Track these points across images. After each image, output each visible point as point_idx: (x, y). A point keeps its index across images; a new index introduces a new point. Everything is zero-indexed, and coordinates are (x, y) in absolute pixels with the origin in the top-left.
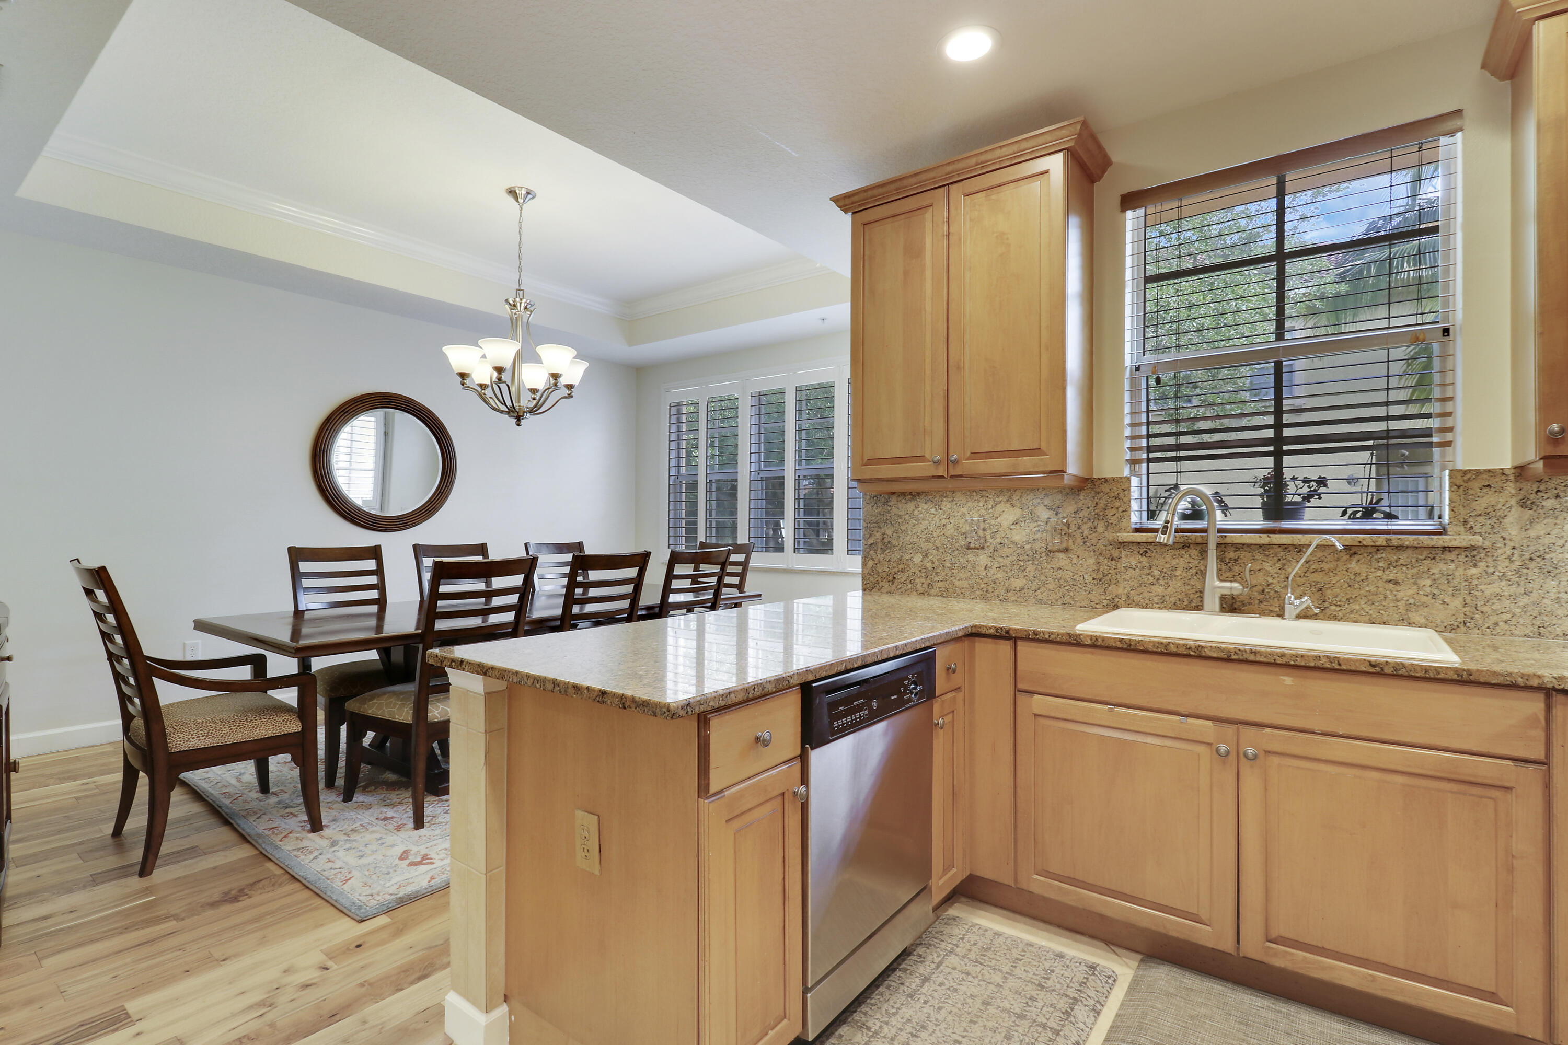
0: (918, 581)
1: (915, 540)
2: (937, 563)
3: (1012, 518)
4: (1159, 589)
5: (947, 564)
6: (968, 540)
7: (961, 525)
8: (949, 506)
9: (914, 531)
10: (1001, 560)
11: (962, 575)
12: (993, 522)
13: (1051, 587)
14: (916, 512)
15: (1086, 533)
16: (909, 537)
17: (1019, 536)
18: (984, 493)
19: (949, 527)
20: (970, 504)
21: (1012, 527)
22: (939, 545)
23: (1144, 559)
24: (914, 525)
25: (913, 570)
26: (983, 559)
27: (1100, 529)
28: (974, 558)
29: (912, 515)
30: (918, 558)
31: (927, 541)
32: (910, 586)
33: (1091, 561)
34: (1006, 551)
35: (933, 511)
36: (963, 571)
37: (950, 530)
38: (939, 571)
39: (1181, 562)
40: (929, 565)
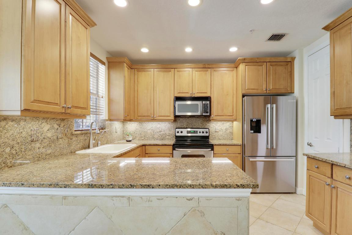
0: (8, 161)
1: (7, 140)
2: (18, 150)
3: (47, 129)
4: (79, 146)
5: (23, 150)
6: (33, 138)
7: (29, 132)
8: (24, 123)
9: (6, 136)
10: (44, 144)
11: (30, 153)
12: (41, 130)
13: (58, 150)
14: (7, 126)
15: (66, 132)
16: (2, 139)
17: (49, 135)
18: (38, 119)
19: (24, 133)
20: (32, 123)
21: (47, 131)
22: (19, 142)
23: (76, 138)
24: (6, 133)
25: (5, 156)
26: (38, 145)
27: (69, 131)
28: (34, 145)
29: (4, 128)
30: (8, 150)
31: (13, 140)
32: (3, 165)
33: (67, 140)
34: (45, 141)
35: (16, 125)
36: (30, 151)
37: (24, 134)
38: (19, 154)
39: (82, 138)
40: (14, 152)
